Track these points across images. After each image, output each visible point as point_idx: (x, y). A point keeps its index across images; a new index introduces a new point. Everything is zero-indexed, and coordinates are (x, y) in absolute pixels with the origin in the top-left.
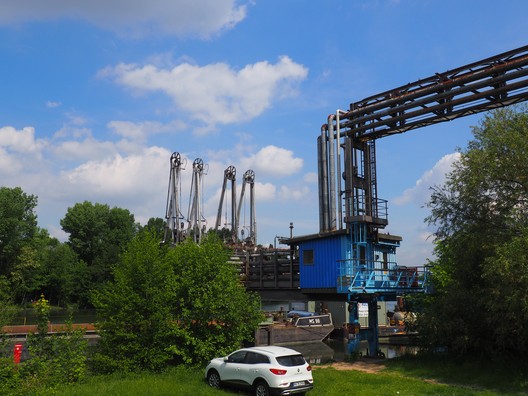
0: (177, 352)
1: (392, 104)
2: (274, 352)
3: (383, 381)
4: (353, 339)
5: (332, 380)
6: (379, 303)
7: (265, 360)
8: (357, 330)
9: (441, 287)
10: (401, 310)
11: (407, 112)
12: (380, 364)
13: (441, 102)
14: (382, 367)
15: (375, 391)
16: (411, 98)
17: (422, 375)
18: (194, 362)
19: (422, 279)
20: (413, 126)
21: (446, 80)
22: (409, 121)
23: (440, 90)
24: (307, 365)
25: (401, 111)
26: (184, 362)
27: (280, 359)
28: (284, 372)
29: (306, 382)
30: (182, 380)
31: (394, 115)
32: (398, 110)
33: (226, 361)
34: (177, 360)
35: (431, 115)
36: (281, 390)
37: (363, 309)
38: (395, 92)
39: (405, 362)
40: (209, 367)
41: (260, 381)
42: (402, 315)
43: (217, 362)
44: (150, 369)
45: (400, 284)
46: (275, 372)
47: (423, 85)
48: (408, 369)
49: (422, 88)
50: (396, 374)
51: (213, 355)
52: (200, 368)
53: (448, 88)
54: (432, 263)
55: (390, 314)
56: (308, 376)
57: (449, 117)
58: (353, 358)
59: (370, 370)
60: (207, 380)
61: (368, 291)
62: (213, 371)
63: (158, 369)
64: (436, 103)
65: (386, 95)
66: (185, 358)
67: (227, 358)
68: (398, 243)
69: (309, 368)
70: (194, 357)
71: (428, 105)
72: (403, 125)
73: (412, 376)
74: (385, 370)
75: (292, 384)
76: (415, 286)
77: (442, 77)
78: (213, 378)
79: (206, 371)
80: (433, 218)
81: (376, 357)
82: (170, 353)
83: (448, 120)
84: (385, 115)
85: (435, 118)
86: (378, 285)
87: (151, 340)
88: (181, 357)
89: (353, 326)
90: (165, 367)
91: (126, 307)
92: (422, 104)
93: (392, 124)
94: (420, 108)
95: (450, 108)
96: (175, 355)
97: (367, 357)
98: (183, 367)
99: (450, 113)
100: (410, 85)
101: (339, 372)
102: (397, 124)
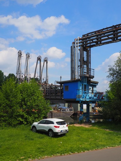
0: (21, 120)
1: (97, 36)
2: (55, 120)
3: (91, 130)
4: (81, 116)
5: (74, 130)
6: (90, 104)
7: (52, 123)
8: (82, 113)
9: (110, 99)
10: (97, 107)
11: (102, 38)
12: (90, 124)
13: (114, 35)
14: (91, 125)
15: (89, 133)
16: (104, 34)
17: (104, 128)
18: (27, 124)
19: (105, 96)
20: (104, 44)
21: (116, 28)
22: (103, 42)
23: (114, 31)
24: (66, 125)
25: (100, 38)
26: (23, 124)
27: (57, 123)
28: (59, 127)
29: (66, 130)
30: (23, 129)
31: (98, 39)
32: (99, 38)
33: (39, 123)
34: (21, 123)
35: (111, 40)
36: (57, 133)
37: (85, 106)
38: (98, 31)
39: (98, 124)
40: (32, 125)
41: (50, 130)
42: (97, 108)
43: (35, 124)
44: (12, 126)
45: (97, 98)
46: (56, 127)
47: (108, 29)
48: (99, 126)
49: (108, 30)
50: (95, 128)
51: (34, 121)
52: (29, 126)
53: (117, 31)
54: (108, 91)
55: (93, 108)
56: (67, 128)
57: (117, 41)
58: (81, 122)
59: (87, 127)
60: (32, 130)
61: (87, 100)
62: (34, 127)
63: (15, 126)
64: (112, 36)
65: (95, 32)
66: (24, 122)
67: (39, 122)
68: (97, 84)
69: (67, 126)
70: (27, 122)
71: (110, 37)
72: (100, 43)
73: (101, 128)
74: (92, 126)
75: (61, 131)
76: (102, 99)
77: (115, 27)
78: (34, 129)
79: (31, 127)
80: (110, 76)
81: (88, 122)
82: (19, 120)
83: (116, 42)
84: (94, 39)
85: (112, 41)
86: (90, 98)
87: (12, 116)
88: (23, 122)
89: (81, 112)
90: (17, 125)
91: (3, 105)
92: (107, 36)
93: (97, 43)
94: (107, 37)
95: (117, 38)
96: (21, 121)
97: (86, 122)
98: (23, 125)
99: (117, 39)
100: (104, 29)
101: (77, 127)
102: (99, 43)
